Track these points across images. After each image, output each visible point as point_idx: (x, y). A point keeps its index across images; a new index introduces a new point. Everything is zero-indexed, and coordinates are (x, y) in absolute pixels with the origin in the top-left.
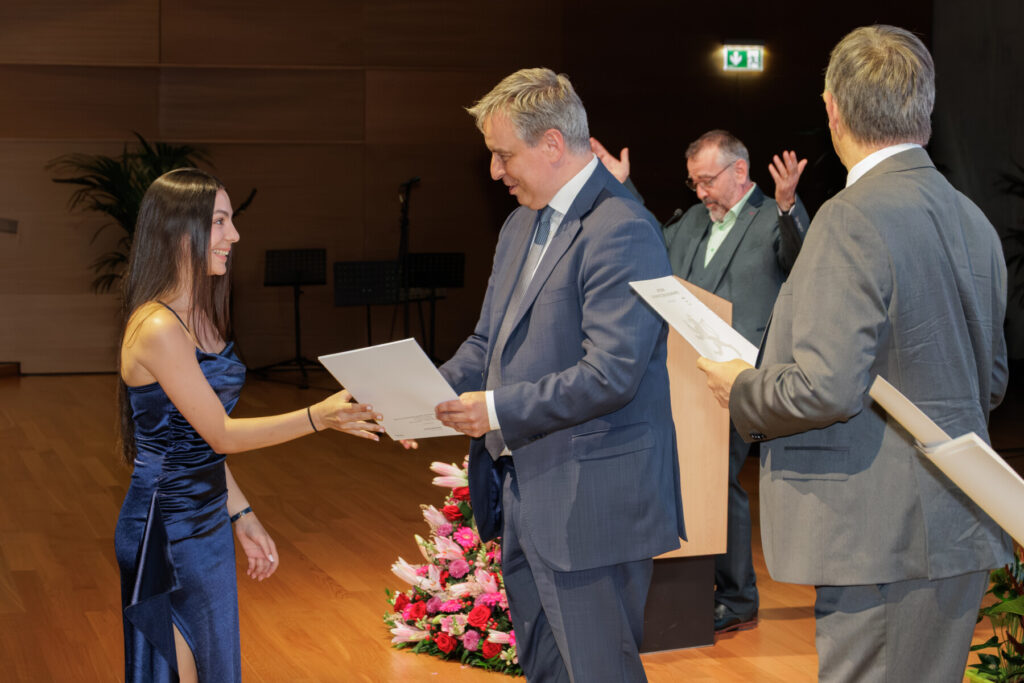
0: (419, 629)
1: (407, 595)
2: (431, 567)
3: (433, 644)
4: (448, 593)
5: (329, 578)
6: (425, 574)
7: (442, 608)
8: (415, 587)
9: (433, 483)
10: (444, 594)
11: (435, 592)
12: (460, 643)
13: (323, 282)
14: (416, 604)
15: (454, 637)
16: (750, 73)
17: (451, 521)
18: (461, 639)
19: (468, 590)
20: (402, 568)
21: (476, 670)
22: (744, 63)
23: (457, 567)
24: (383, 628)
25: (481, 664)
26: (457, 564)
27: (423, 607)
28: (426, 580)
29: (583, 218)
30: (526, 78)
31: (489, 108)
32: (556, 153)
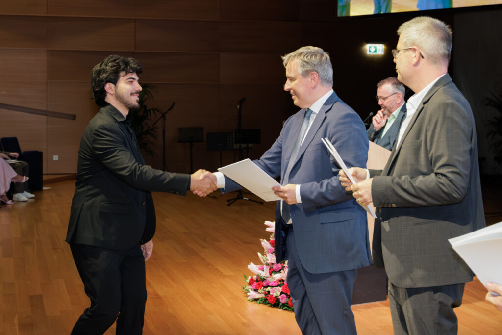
0: (259, 293)
1: (254, 278)
2: (265, 266)
3: (266, 300)
4: (273, 278)
6: (262, 269)
7: (270, 284)
8: (258, 276)
9: (266, 230)
10: (271, 278)
11: (267, 277)
12: (278, 299)
13: (202, 141)
14: (258, 283)
15: (276, 297)
17: (273, 247)
19: (281, 277)
20: (252, 267)
21: (285, 312)
23: (276, 267)
24: (244, 292)
25: (288, 309)
26: (276, 265)
27: (261, 283)
28: (263, 272)
29: (326, 113)
30: (310, 49)
31: (290, 57)
32: (314, 83)
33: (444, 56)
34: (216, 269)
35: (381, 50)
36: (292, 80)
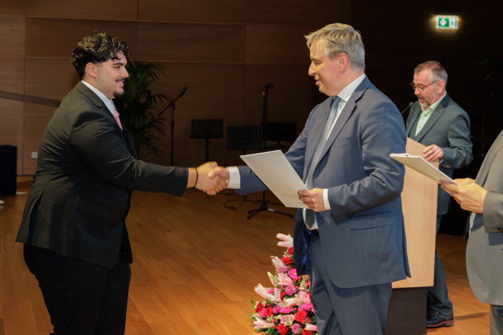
0: (268, 322)
1: (263, 304)
2: (275, 289)
3: (276, 330)
4: (285, 303)
5: (222, 293)
6: (272, 293)
7: (281, 311)
8: (267, 300)
9: (278, 245)
10: (282, 304)
11: (277, 302)
12: (290, 330)
13: (222, 137)
14: (267, 309)
15: (287, 326)
16: (451, 30)
17: (287, 265)
18: (291, 328)
19: (296, 302)
20: (260, 289)
22: (447, 25)
23: (290, 290)
24: (249, 320)
26: (289, 288)
27: (271, 310)
28: (273, 296)
29: (356, 102)
30: (337, 26)
31: (315, 36)
32: (343, 66)
35: (454, 23)
36: (318, 63)
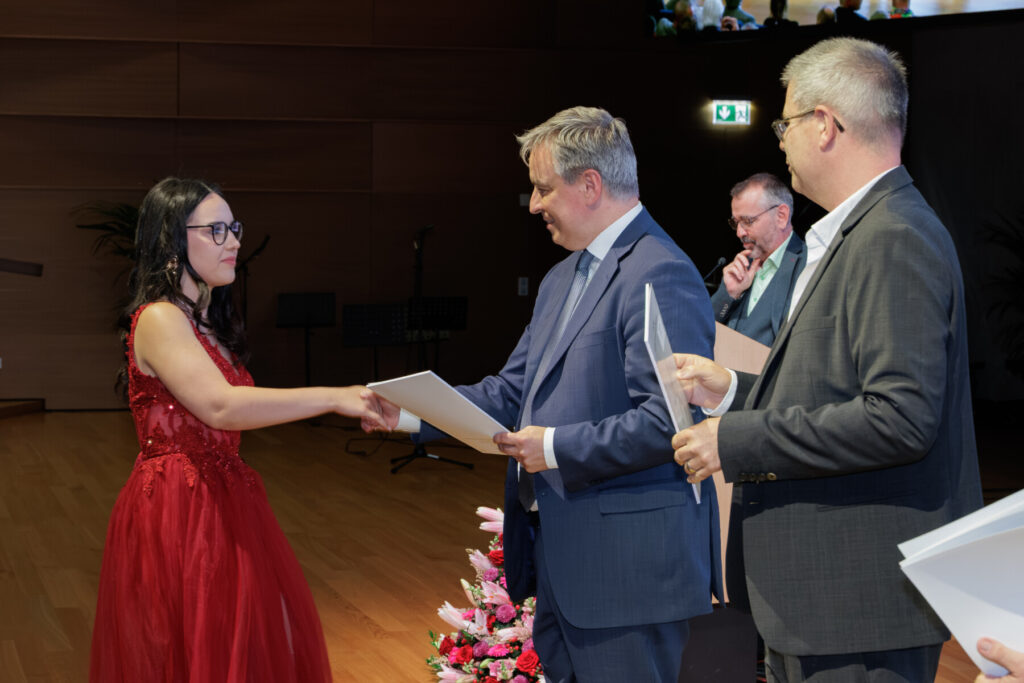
0: (465, 673)
1: (452, 638)
2: (477, 611)
4: (496, 637)
6: (472, 618)
7: (490, 653)
8: (461, 632)
9: (481, 528)
10: (491, 638)
11: (482, 636)
14: (462, 648)
15: (502, 681)
17: (497, 566)
19: (516, 635)
20: (449, 612)
24: (430, 671)
26: (504, 609)
27: (470, 650)
28: (472, 624)
29: (621, 260)
30: (577, 115)
31: (536, 136)
32: (593, 195)
33: (890, 121)
34: (366, 617)
35: (744, 114)
36: (545, 191)
